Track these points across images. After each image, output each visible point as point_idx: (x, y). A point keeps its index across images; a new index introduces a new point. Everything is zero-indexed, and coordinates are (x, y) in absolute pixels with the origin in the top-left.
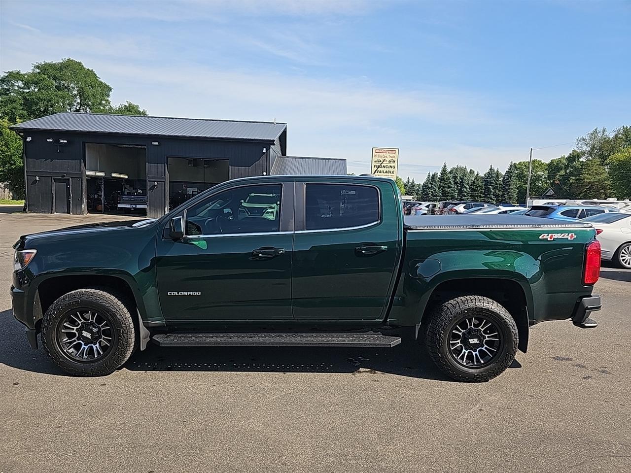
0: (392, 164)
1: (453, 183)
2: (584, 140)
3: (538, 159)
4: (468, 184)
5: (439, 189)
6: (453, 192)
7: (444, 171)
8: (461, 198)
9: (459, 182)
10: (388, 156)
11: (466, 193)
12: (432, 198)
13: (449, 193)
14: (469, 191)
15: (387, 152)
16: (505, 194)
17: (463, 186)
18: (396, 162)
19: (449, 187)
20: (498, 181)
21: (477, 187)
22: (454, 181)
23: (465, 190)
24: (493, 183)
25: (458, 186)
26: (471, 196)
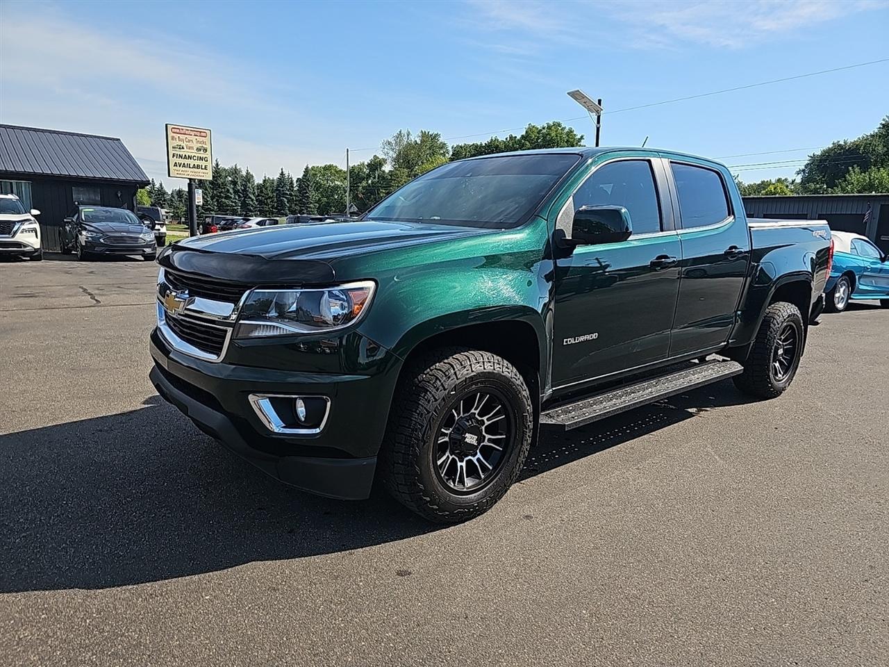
0: (202, 154)
1: (231, 191)
2: (389, 143)
3: (334, 165)
4: (254, 194)
5: (212, 200)
6: (234, 204)
7: (216, 171)
8: (247, 213)
9: (241, 191)
10: (194, 141)
11: (252, 206)
12: (203, 213)
13: (227, 206)
14: (256, 203)
15: (193, 133)
16: (303, 210)
17: (246, 196)
18: (209, 150)
19: (227, 197)
20: (292, 191)
21: (266, 199)
22: (233, 189)
23: (251, 202)
24: (287, 194)
25: (239, 197)
26: (259, 211)
